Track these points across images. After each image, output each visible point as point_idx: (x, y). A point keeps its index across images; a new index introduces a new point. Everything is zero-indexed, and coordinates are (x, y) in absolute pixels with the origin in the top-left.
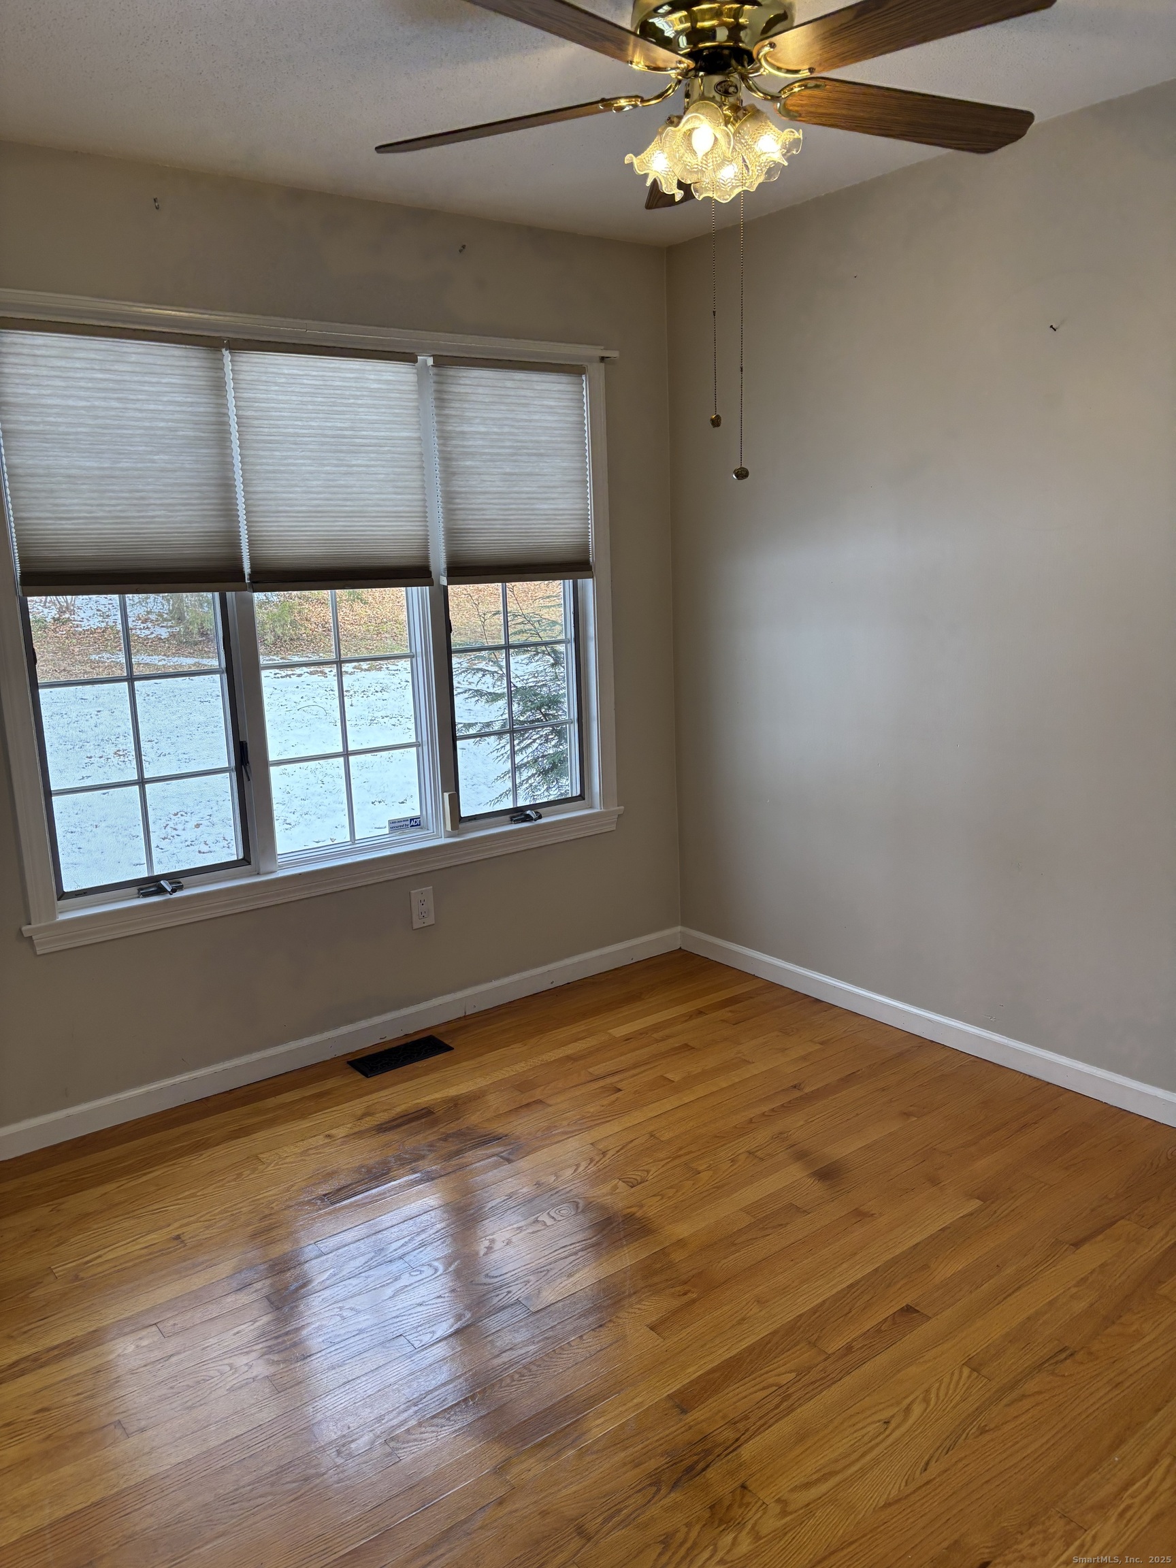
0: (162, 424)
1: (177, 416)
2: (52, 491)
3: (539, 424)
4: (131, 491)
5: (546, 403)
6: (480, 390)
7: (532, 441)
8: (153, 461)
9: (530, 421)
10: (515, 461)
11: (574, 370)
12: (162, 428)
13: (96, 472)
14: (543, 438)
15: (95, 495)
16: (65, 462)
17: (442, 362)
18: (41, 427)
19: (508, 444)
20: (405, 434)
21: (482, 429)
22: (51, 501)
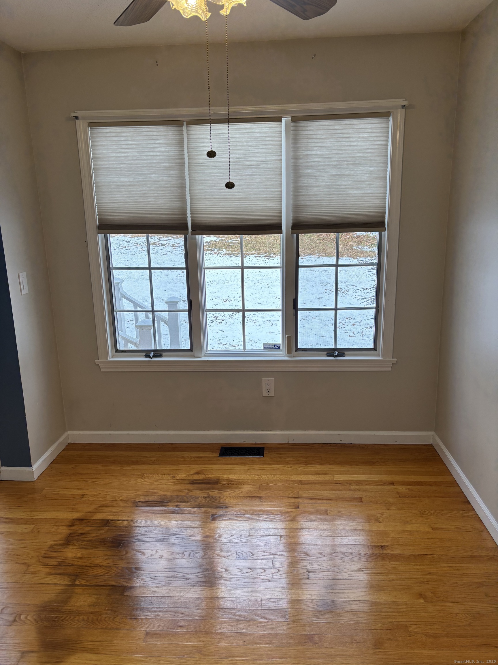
0: (155, 161)
1: (161, 157)
2: (111, 192)
3: (356, 148)
4: (140, 191)
5: (361, 135)
6: (319, 132)
7: (350, 157)
8: (150, 177)
9: (350, 146)
10: (338, 168)
11: (384, 114)
12: (155, 163)
13: (128, 183)
14: (358, 155)
15: (127, 193)
16: (116, 179)
17: (296, 120)
18: (108, 166)
19: (334, 159)
20: (274, 158)
21: (319, 152)
22: (111, 196)
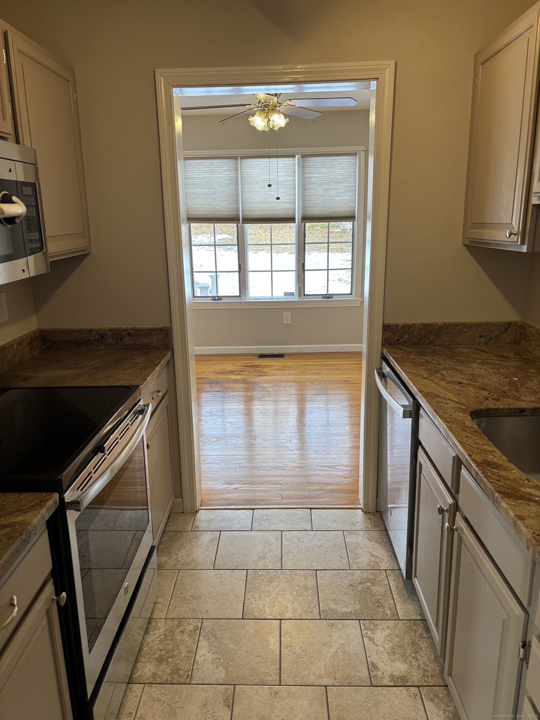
0: (221, 180)
1: (225, 178)
3: (338, 173)
4: (212, 198)
5: (341, 166)
6: (317, 164)
7: (335, 178)
8: (218, 190)
9: (335, 172)
10: (328, 185)
11: (354, 154)
12: (221, 181)
13: (205, 193)
14: (339, 177)
15: (204, 199)
16: (198, 191)
17: (303, 156)
18: (193, 183)
19: (326, 179)
20: (291, 178)
21: (317, 175)
